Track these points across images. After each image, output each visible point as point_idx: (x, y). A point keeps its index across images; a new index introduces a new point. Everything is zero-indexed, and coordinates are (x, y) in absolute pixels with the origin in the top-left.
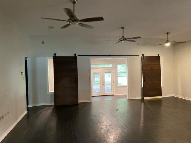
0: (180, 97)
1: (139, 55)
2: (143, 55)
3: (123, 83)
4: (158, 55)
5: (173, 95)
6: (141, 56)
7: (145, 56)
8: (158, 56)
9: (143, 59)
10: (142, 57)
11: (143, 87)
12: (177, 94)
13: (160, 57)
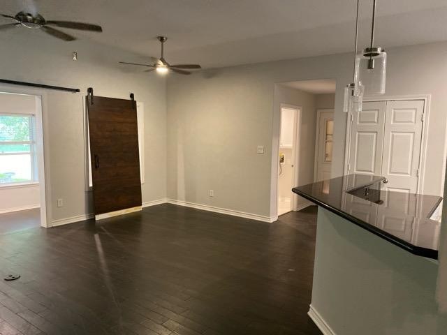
0: (181, 203)
1: (78, 91)
2: (90, 90)
3: (13, 174)
4: (132, 96)
5: (165, 201)
6: (84, 93)
7: (95, 94)
8: (130, 99)
9: (92, 103)
10: (89, 98)
11: (91, 185)
12: (176, 197)
13: (138, 104)
